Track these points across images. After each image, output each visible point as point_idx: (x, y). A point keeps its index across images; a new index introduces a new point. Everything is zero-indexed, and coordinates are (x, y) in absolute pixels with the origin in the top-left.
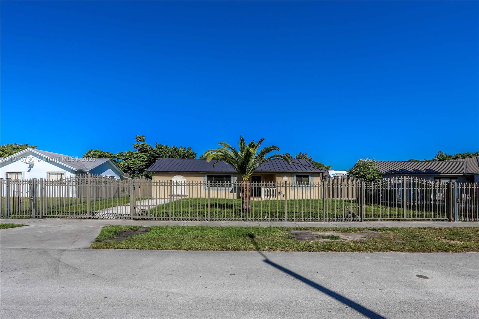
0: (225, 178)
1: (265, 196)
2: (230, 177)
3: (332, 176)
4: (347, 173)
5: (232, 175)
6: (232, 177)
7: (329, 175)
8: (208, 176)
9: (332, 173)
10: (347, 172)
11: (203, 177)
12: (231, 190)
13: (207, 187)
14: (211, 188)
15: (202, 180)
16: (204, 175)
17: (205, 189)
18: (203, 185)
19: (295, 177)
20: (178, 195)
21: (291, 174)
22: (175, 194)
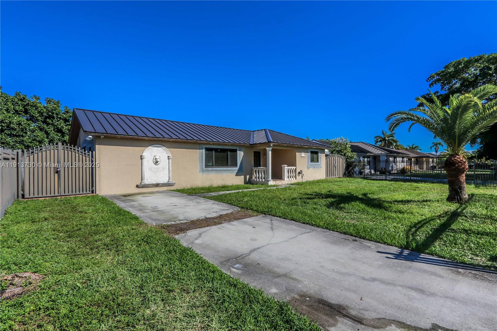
0: (228, 153)
1: (287, 177)
2: (235, 151)
5: (238, 148)
6: (238, 152)
8: (207, 149)
11: (200, 151)
12: (236, 171)
13: (205, 168)
14: (211, 170)
15: (198, 156)
16: (201, 147)
17: (203, 171)
18: (199, 165)
19: (310, 154)
20: (157, 185)
21: (307, 150)
22: (147, 183)
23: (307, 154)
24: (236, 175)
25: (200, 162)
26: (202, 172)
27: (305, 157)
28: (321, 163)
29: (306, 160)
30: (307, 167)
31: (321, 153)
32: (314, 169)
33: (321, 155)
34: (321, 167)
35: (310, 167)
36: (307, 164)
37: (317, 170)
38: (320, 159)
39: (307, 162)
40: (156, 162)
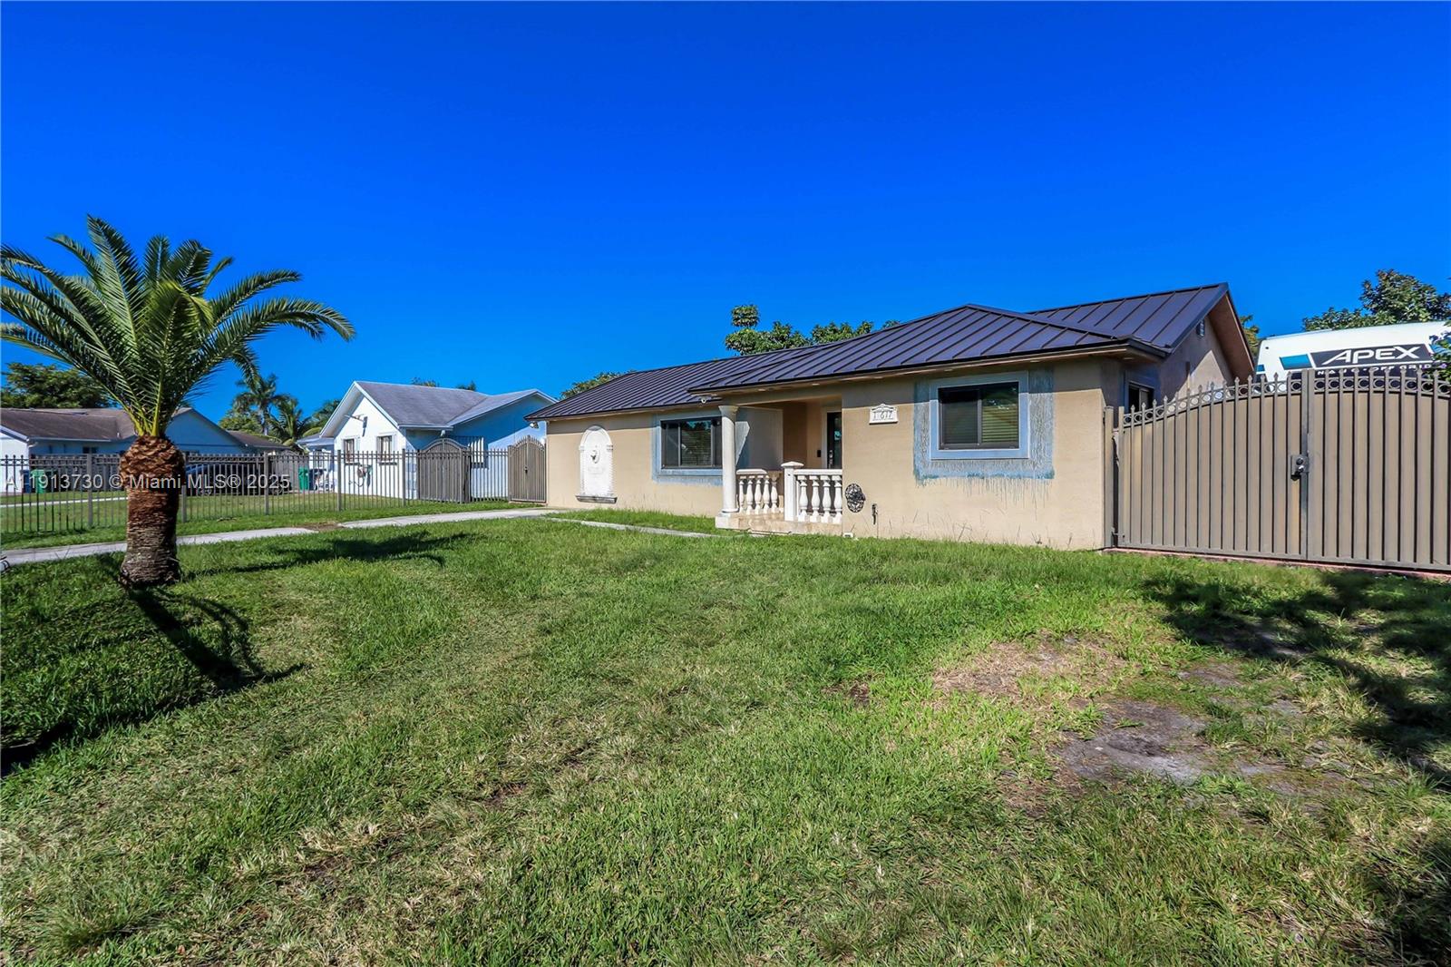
0: (711, 428)
1: (800, 509)
8: (664, 426)
11: (653, 430)
13: (662, 468)
14: (671, 473)
15: (651, 442)
16: (655, 422)
18: (652, 461)
19: (934, 404)
20: (594, 499)
21: (916, 387)
22: (587, 494)
23: (916, 407)
25: (653, 457)
26: (657, 478)
27: (896, 423)
28: (1050, 452)
29: (909, 438)
30: (917, 472)
31: (1051, 390)
32: (973, 482)
33: (1051, 397)
34: (1050, 476)
35: (932, 473)
36: (912, 455)
37: (1003, 490)
38: (1035, 428)
39: (912, 445)
40: (594, 458)
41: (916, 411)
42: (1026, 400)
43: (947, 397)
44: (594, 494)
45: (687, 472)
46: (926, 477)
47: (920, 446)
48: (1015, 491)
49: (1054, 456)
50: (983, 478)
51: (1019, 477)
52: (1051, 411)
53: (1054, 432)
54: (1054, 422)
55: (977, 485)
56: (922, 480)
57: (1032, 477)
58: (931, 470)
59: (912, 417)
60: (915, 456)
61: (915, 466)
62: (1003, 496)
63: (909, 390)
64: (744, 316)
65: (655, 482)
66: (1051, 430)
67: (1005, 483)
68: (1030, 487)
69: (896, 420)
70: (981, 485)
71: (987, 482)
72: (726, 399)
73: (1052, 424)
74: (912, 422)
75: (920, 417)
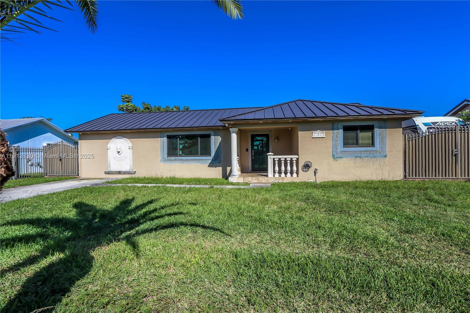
0: (199, 139)
1: (274, 172)
2: (209, 136)
3: (424, 129)
4: (460, 121)
5: (212, 133)
6: (213, 138)
7: (415, 125)
8: (169, 137)
9: (420, 121)
10: (457, 119)
11: (161, 139)
12: (210, 161)
13: (167, 157)
14: (174, 159)
15: (159, 145)
16: (162, 135)
17: (165, 160)
18: (160, 154)
19: (341, 131)
20: (119, 173)
21: (333, 125)
22: (112, 170)
23: (333, 132)
24: (208, 166)
25: (161, 152)
26: (163, 161)
27: (324, 138)
28: (386, 148)
29: (330, 144)
30: (333, 156)
31: (385, 128)
32: (357, 159)
33: (386, 130)
34: (386, 156)
35: (341, 156)
36: (331, 149)
37: (369, 162)
38: (380, 140)
39: (331, 146)
40: (119, 152)
41: (333, 133)
42: (377, 131)
43: (346, 129)
44: (118, 170)
45: (184, 158)
46: (338, 158)
47: (335, 147)
48: (373, 162)
49: (387, 150)
50: (361, 158)
51: (375, 157)
52: (386, 135)
53: (387, 142)
54: (387, 138)
55: (358, 160)
56: (336, 159)
57: (379, 157)
58: (339, 155)
59: (331, 136)
60: (333, 150)
61: (333, 154)
62: (369, 164)
63: (330, 126)
64: (126, 98)
65: (163, 163)
66: (386, 141)
67: (369, 159)
68: (379, 161)
69: (325, 137)
70: (360, 160)
71: (362, 159)
72: (234, 126)
73: (386, 139)
74: (332, 137)
75: (335, 136)
